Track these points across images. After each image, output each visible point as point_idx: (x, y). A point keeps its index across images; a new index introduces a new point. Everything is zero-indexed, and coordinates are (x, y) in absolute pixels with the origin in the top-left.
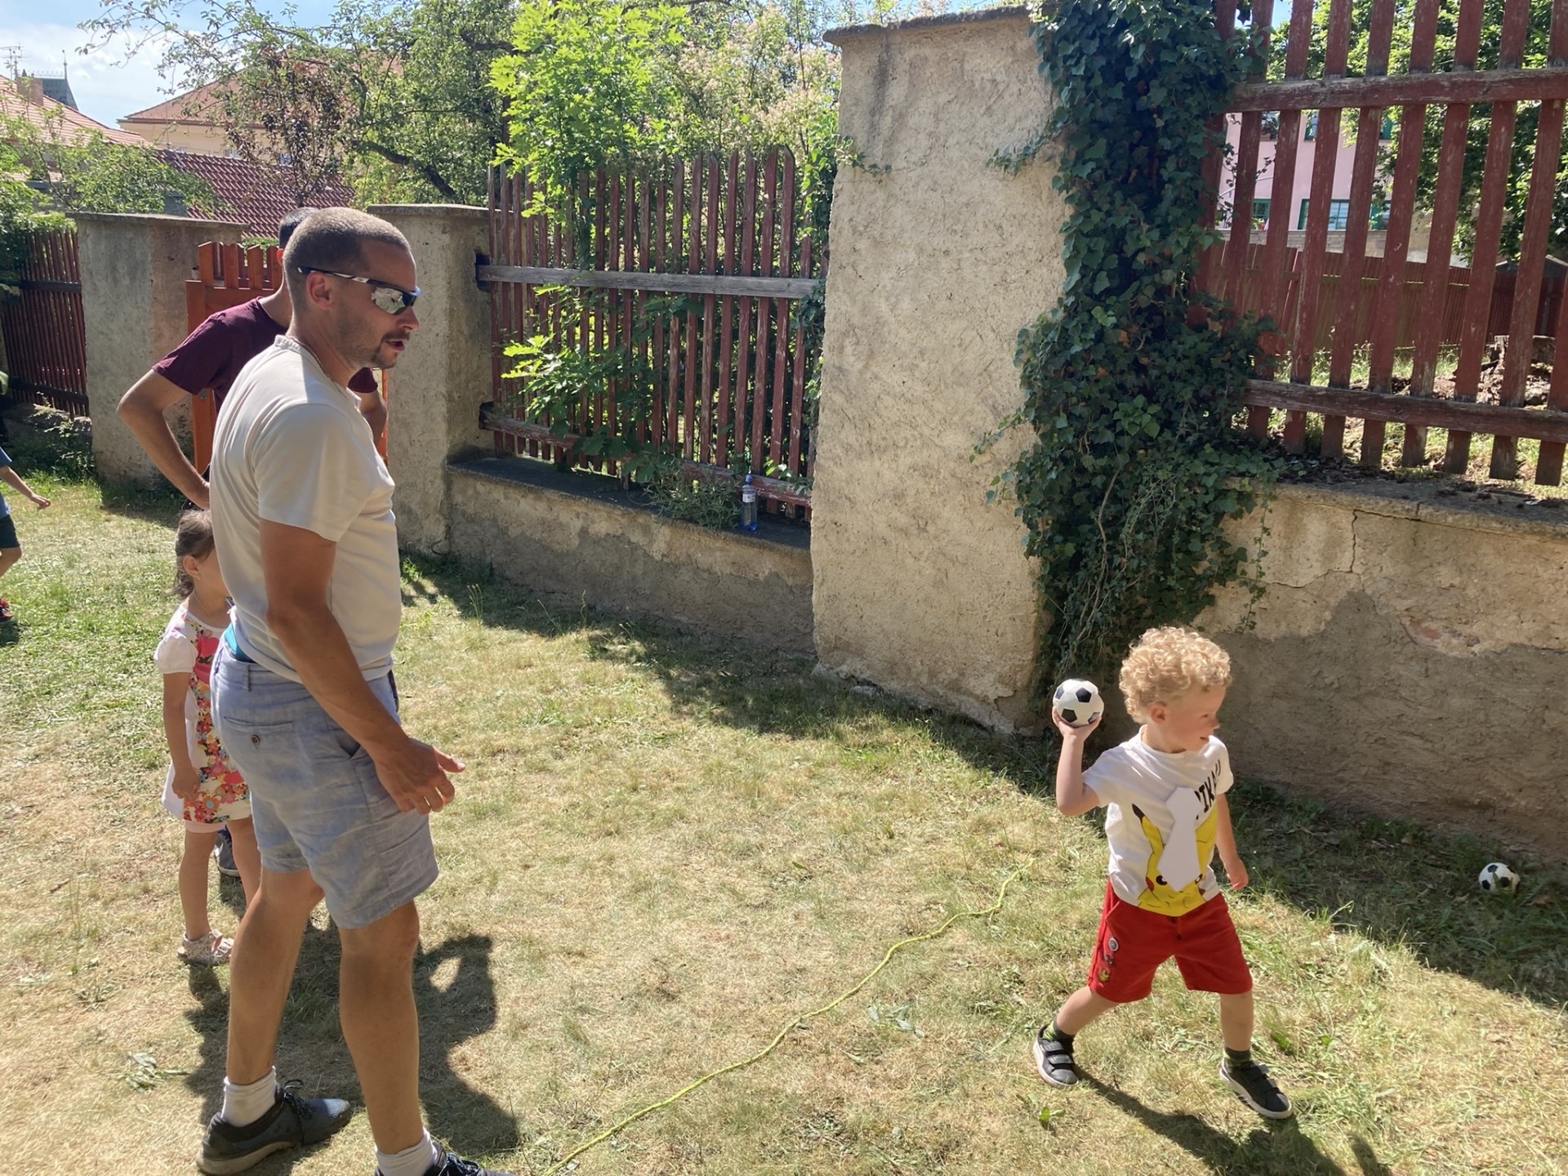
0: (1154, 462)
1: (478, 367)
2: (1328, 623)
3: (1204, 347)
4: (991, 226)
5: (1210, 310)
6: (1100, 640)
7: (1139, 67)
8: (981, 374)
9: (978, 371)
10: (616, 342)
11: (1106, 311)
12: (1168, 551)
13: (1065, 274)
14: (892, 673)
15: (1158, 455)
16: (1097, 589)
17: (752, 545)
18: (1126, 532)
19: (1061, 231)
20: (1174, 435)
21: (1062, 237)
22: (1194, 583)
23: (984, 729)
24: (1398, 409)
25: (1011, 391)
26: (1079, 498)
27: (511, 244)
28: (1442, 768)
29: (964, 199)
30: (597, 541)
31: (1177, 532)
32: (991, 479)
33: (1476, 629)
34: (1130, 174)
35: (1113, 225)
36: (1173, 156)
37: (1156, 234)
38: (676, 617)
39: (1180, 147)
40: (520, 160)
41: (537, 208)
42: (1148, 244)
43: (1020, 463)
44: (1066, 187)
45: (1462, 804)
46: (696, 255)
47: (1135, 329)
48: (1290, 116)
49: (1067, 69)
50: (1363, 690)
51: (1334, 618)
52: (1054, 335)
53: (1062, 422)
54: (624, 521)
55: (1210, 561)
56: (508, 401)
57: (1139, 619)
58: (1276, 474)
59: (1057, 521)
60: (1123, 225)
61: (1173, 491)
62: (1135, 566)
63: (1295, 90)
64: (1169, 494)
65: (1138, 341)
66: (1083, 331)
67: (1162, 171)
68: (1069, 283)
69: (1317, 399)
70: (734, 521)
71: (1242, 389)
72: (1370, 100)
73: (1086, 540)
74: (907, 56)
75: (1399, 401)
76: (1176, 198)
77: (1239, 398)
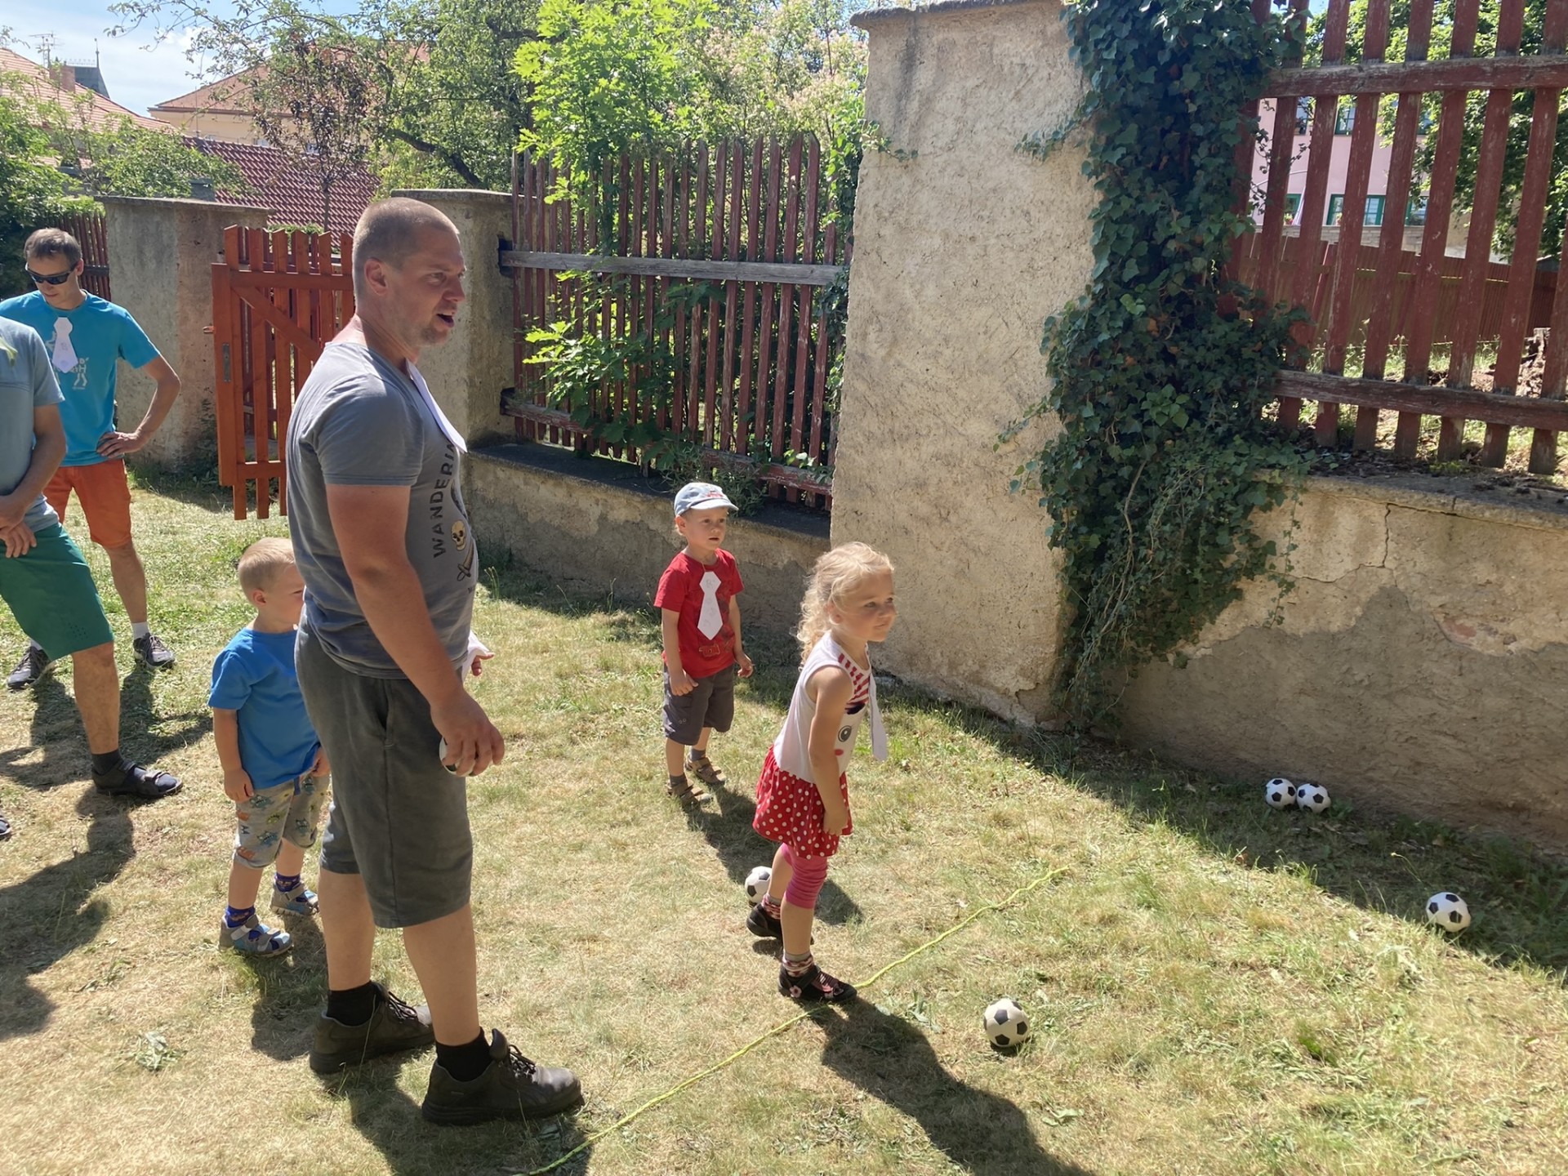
0: (1183, 452)
1: (500, 353)
2: (1359, 619)
3: (1234, 337)
4: (1018, 212)
5: (1240, 299)
6: (1124, 633)
7: (1172, 51)
8: (1006, 362)
9: (1003, 359)
10: (637, 329)
11: (1135, 299)
12: (1195, 543)
13: (1094, 261)
14: (910, 664)
15: (1186, 445)
16: (1123, 581)
17: (771, 533)
18: (1153, 521)
19: (1089, 218)
20: (1203, 425)
21: (1091, 223)
22: (1221, 577)
23: (1005, 722)
24: (1435, 400)
25: (1038, 381)
27: (534, 230)
28: (1475, 769)
29: (991, 185)
30: (616, 528)
31: (1204, 524)
32: (1015, 468)
33: (1513, 627)
34: (1160, 160)
35: (1143, 212)
36: (1206, 142)
37: (1187, 221)
39: (1213, 132)
40: (544, 146)
41: (560, 194)
42: (1179, 231)
43: (1044, 452)
44: (1096, 173)
45: (1496, 807)
46: (719, 240)
47: (1164, 317)
48: (1326, 101)
49: (1098, 52)
50: (1394, 688)
51: (1364, 613)
52: (1081, 323)
53: (1088, 411)
54: (643, 508)
55: (1238, 554)
56: (529, 387)
57: (1164, 612)
58: (1307, 467)
59: (1082, 512)
60: (1153, 211)
61: (1201, 482)
62: (1161, 559)
63: (1332, 74)
64: (1197, 485)
65: (1167, 330)
66: (1111, 319)
67: (1194, 157)
68: (1097, 270)
69: (1350, 390)
70: (752, 510)
71: (1273, 379)
72: (1409, 85)
73: (1112, 531)
74: (934, 39)
75: (1435, 393)
76: (1210, 185)
77: (1270, 389)
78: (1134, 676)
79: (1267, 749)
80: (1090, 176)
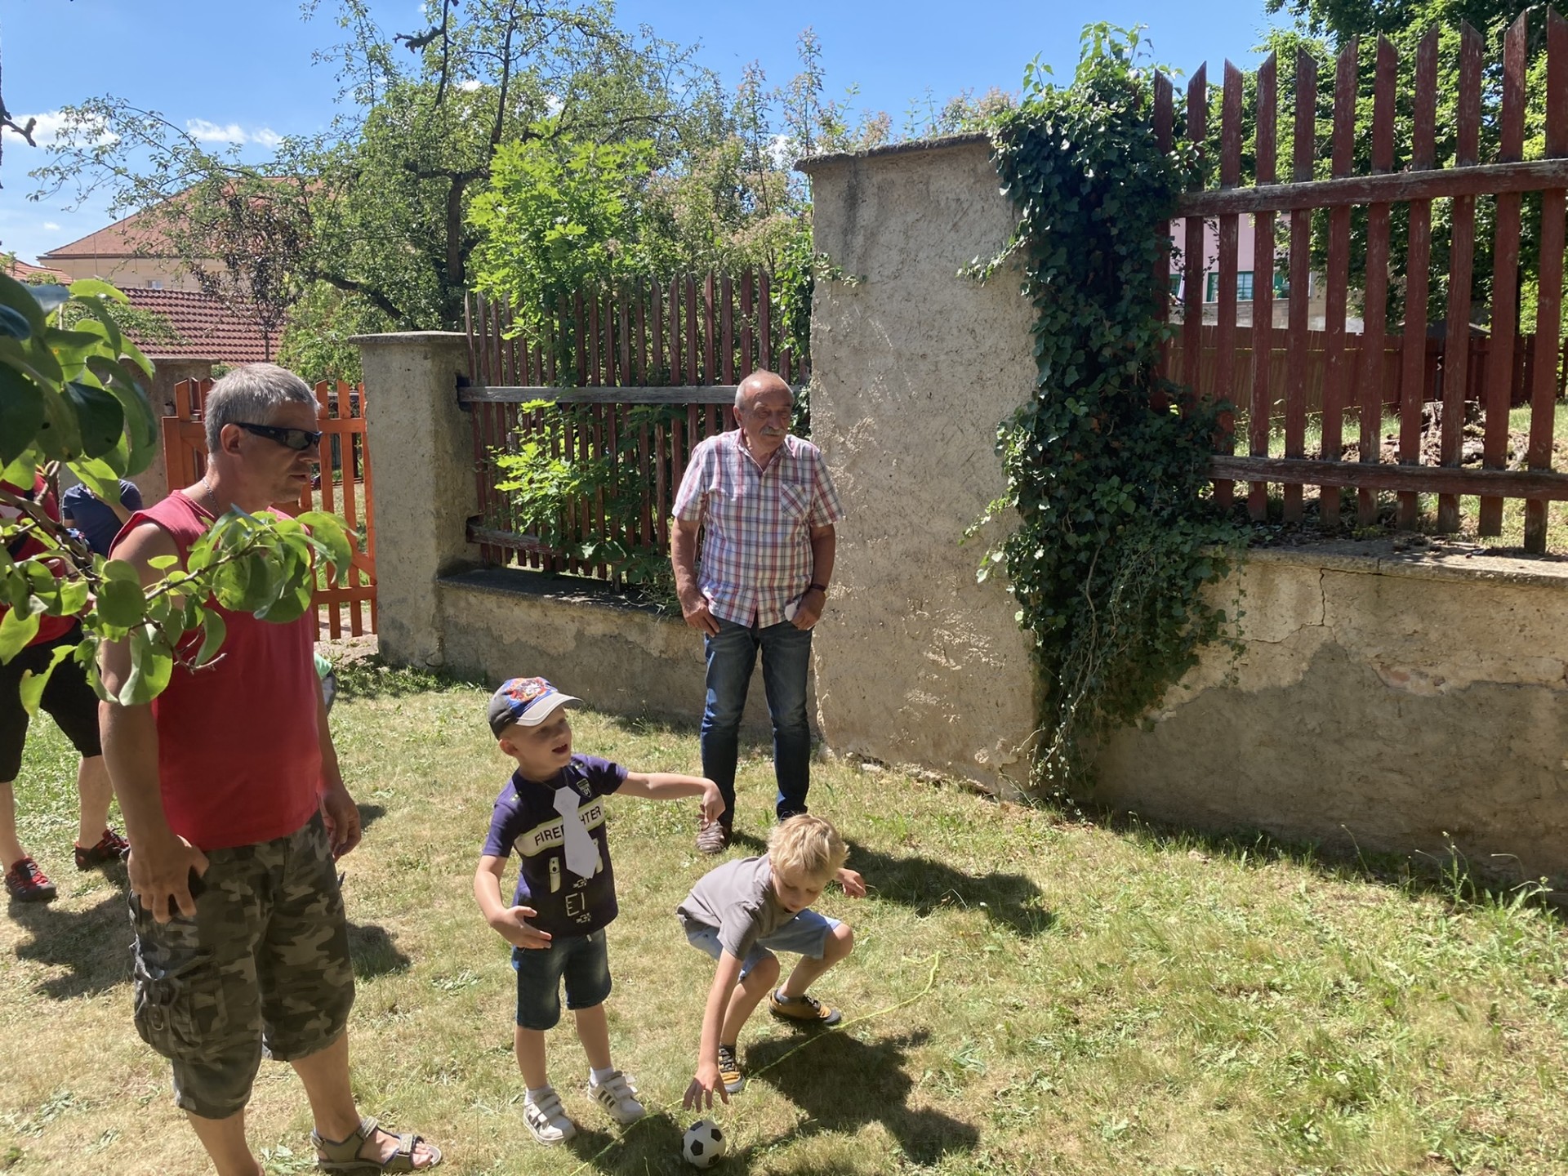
0: (1133, 536)
1: (463, 484)
2: (1305, 673)
3: (1169, 429)
4: (965, 330)
5: (1171, 395)
6: (1096, 703)
7: (1092, 183)
8: (963, 465)
9: (961, 463)
10: (600, 453)
11: (1078, 402)
12: (1153, 617)
13: (1037, 371)
15: (1136, 529)
16: (1090, 656)
18: (1113, 601)
19: (1031, 332)
20: (1149, 510)
21: (1032, 338)
22: (1178, 645)
24: (1350, 474)
25: (995, 478)
27: (492, 365)
28: (1422, 799)
29: (936, 307)
30: (594, 642)
31: (1160, 599)
34: (1087, 277)
35: (1078, 324)
36: (1128, 260)
37: (1118, 330)
38: (677, 710)
39: (1134, 251)
41: (516, 332)
42: (1113, 339)
43: (1007, 543)
44: (1032, 293)
46: (677, 368)
47: (1104, 416)
48: (1229, 224)
49: (1026, 187)
50: (1343, 732)
51: (1310, 670)
52: (1032, 425)
53: (1045, 504)
54: (620, 622)
56: (495, 513)
57: (1129, 681)
58: (1246, 540)
59: (1046, 596)
60: (1087, 323)
61: (1153, 561)
62: (1124, 632)
63: (1231, 197)
64: (1149, 564)
65: (1105, 429)
66: (1058, 421)
67: (1119, 274)
68: (1041, 378)
69: (1275, 469)
71: (1207, 464)
72: (1297, 204)
73: (1076, 611)
74: (874, 181)
75: (1351, 469)
76: (1135, 297)
77: (1205, 473)
78: (1107, 742)
79: (1235, 799)
80: (1028, 296)
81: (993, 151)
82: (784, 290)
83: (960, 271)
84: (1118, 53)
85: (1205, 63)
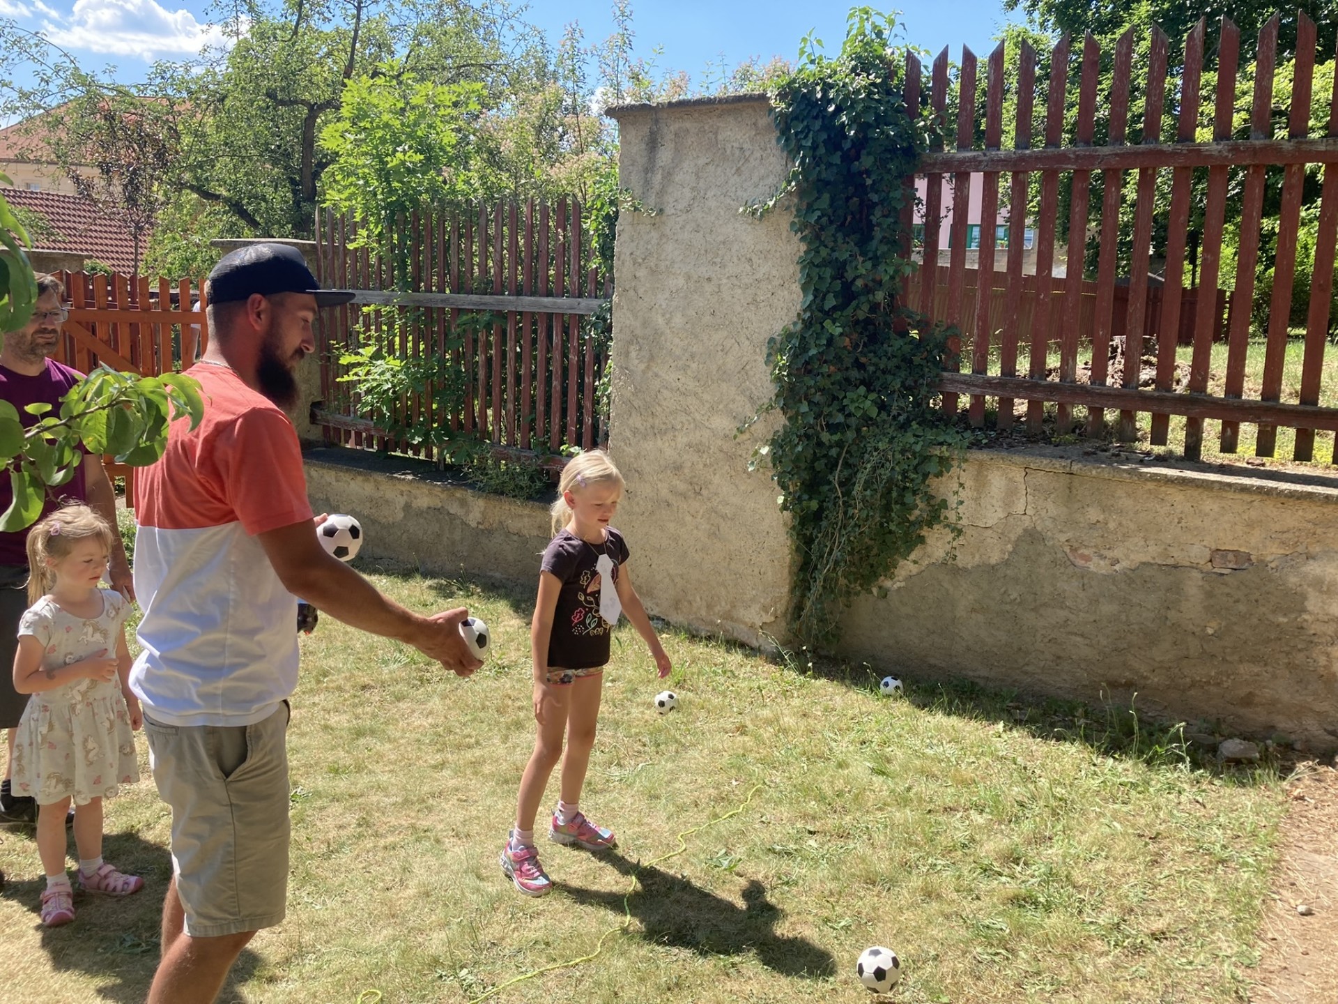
0: (875, 436)
1: (309, 373)
2: (1010, 553)
3: (909, 349)
4: (743, 259)
5: (909, 320)
6: (840, 574)
7: (852, 140)
8: (739, 372)
9: (737, 370)
10: (430, 350)
11: (834, 323)
12: (889, 503)
13: (802, 295)
14: (676, 609)
15: (877, 430)
16: (837, 534)
18: (858, 487)
19: (797, 263)
20: (889, 415)
21: (798, 268)
22: (908, 527)
23: (753, 648)
24: (1052, 392)
25: (763, 382)
26: (820, 465)
27: (337, 272)
28: (1098, 658)
29: (721, 238)
30: (420, 513)
31: (895, 489)
32: (752, 453)
33: (1116, 553)
34: (846, 219)
35: (836, 258)
36: (880, 206)
37: (869, 264)
38: (491, 574)
39: (884, 199)
40: (347, 203)
41: (361, 242)
42: (864, 272)
43: (773, 439)
44: (800, 230)
45: (1113, 685)
46: (500, 279)
47: (855, 336)
48: (962, 179)
49: (798, 141)
50: (1038, 603)
51: (1014, 549)
52: (796, 342)
53: (804, 408)
54: (443, 495)
56: (336, 400)
57: (868, 556)
58: (966, 443)
59: (803, 484)
60: (844, 258)
61: (890, 457)
62: (865, 516)
63: (965, 158)
64: (887, 460)
65: (858, 345)
66: (817, 338)
67: (872, 217)
68: (805, 302)
69: (991, 385)
70: (537, 493)
71: (937, 379)
72: (1018, 167)
73: (827, 497)
74: (671, 128)
75: (1053, 386)
76: (884, 237)
77: (935, 387)
79: (950, 655)
80: (796, 233)
81: (771, 110)
82: (593, 217)
83: (741, 210)
84: (879, 34)
85: (947, 47)
